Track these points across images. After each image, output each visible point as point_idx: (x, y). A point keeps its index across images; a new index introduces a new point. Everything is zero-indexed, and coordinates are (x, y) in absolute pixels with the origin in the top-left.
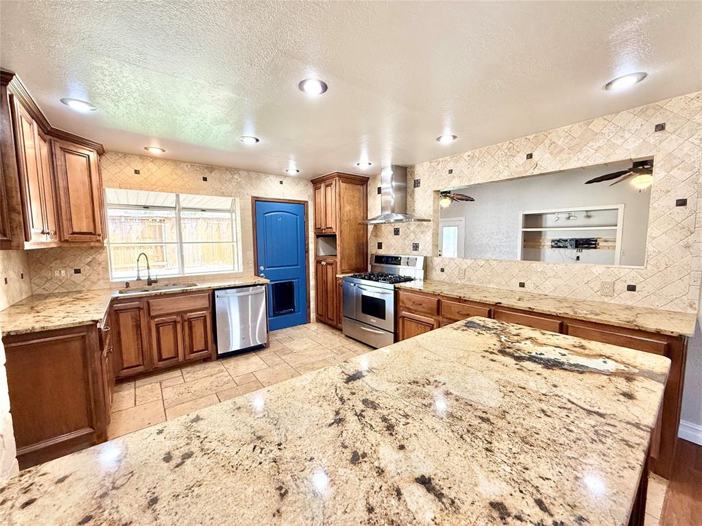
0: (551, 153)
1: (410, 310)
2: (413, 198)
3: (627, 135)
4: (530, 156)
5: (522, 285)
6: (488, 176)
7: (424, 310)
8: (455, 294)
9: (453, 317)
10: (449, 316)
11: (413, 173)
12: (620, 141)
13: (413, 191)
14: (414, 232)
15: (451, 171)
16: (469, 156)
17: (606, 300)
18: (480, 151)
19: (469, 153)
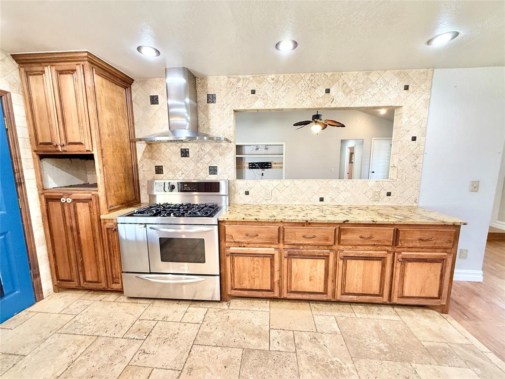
0: (344, 92)
1: (239, 244)
2: (207, 116)
3: (390, 89)
4: (328, 91)
5: (322, 200)
6: (293, 103)
7: (261, 241)
8: (300, 218)
9: (297, 242)
10: (293, 242)
11: (204, 86)
12: (386, 92)
13: (207, 108)
14: (209, 154)
15: (253, 92)
16: (273, 79)
17: (375, 203)
18: (284, 77)
19: (273, 76)
